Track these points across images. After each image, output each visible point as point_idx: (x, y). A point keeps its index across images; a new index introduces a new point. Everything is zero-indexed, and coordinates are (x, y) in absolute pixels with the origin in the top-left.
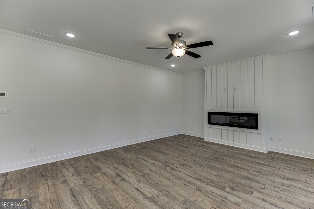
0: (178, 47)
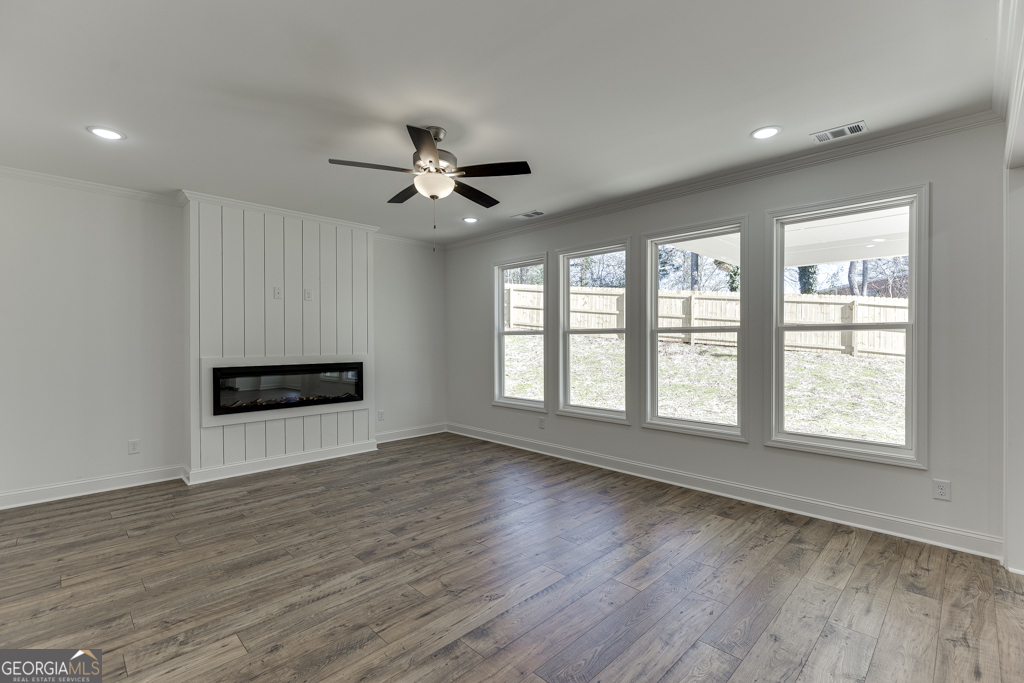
0: (433, 169)
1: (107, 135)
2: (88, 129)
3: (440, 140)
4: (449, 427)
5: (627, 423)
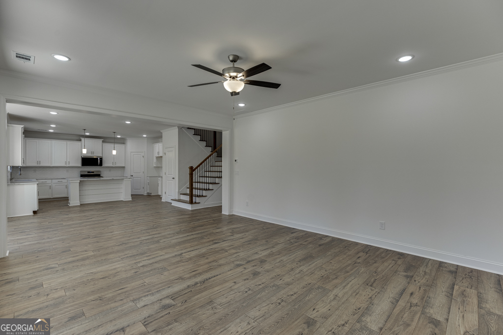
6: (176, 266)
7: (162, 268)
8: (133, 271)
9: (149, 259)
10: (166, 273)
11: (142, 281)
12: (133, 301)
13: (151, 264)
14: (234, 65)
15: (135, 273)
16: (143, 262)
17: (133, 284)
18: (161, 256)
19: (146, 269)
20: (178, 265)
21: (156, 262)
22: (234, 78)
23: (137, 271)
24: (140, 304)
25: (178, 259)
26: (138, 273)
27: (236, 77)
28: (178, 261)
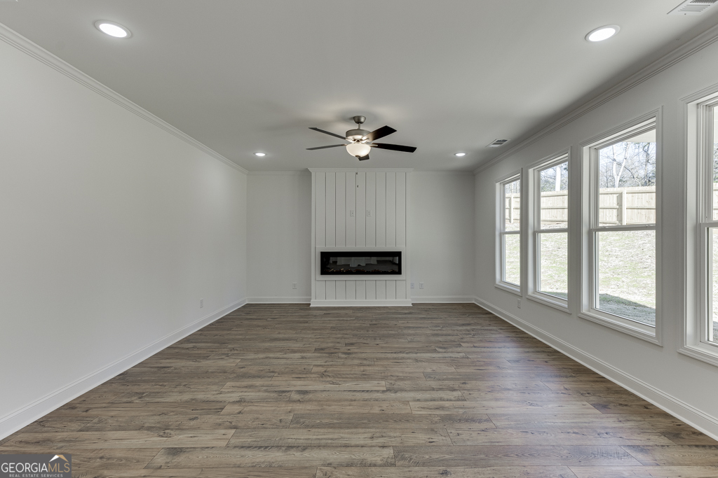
1: (260, 155)
2: (254, 154)
3: (361, 123)
4: (476, 300)
5: (567, 311)
6: (411, 375)
7: (430, 377)
8: (468, 386)
9: (442, 399)
10: (429, 370)
11: (459, 370)
12: (468, 358)
13: (441, 389)
14: (359, 127)
15: (465, 383)
16: (452, 398)
17: (468, 371)
18: (419, 400)
19: (450, 383)
20: (408, 375)
21: (433, 389)
22: (358, 141)
23: (463, 385)
24: (461, 354)
25: (401, 384)
26: (462, 382)
27: (361, 140)
28: (402, 380)
